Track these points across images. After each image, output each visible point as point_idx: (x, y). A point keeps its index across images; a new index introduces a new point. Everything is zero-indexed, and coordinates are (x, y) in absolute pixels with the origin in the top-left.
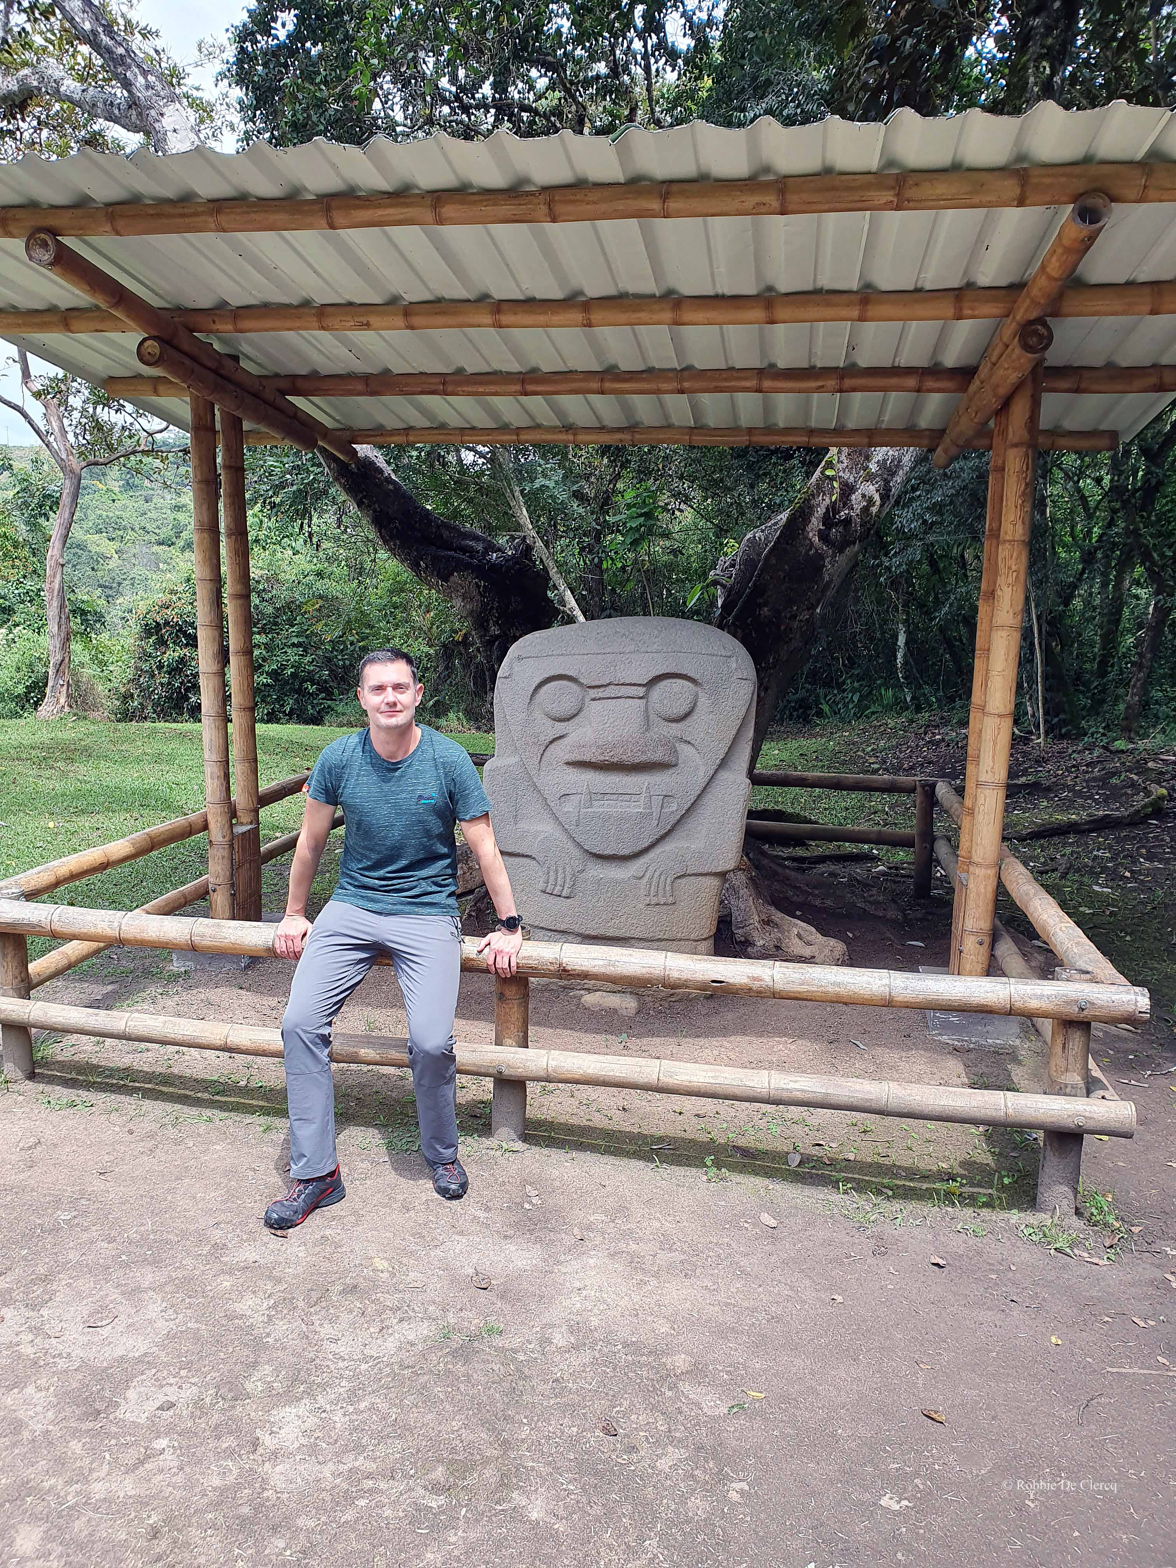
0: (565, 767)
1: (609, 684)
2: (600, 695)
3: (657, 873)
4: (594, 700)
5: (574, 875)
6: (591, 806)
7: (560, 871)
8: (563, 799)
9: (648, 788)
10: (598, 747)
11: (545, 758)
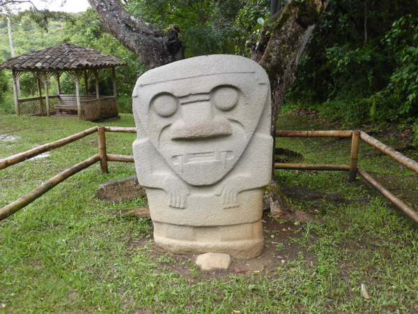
0: (172, 142)
1: (189, 95)
2: (186, 101)
3: (228, 192)
4: (183, 104)
5: (184, 197)
6: (188, 161)
7: (178, 195)
8: (173, 159)
9: (217, 149)
11: (161, 138)
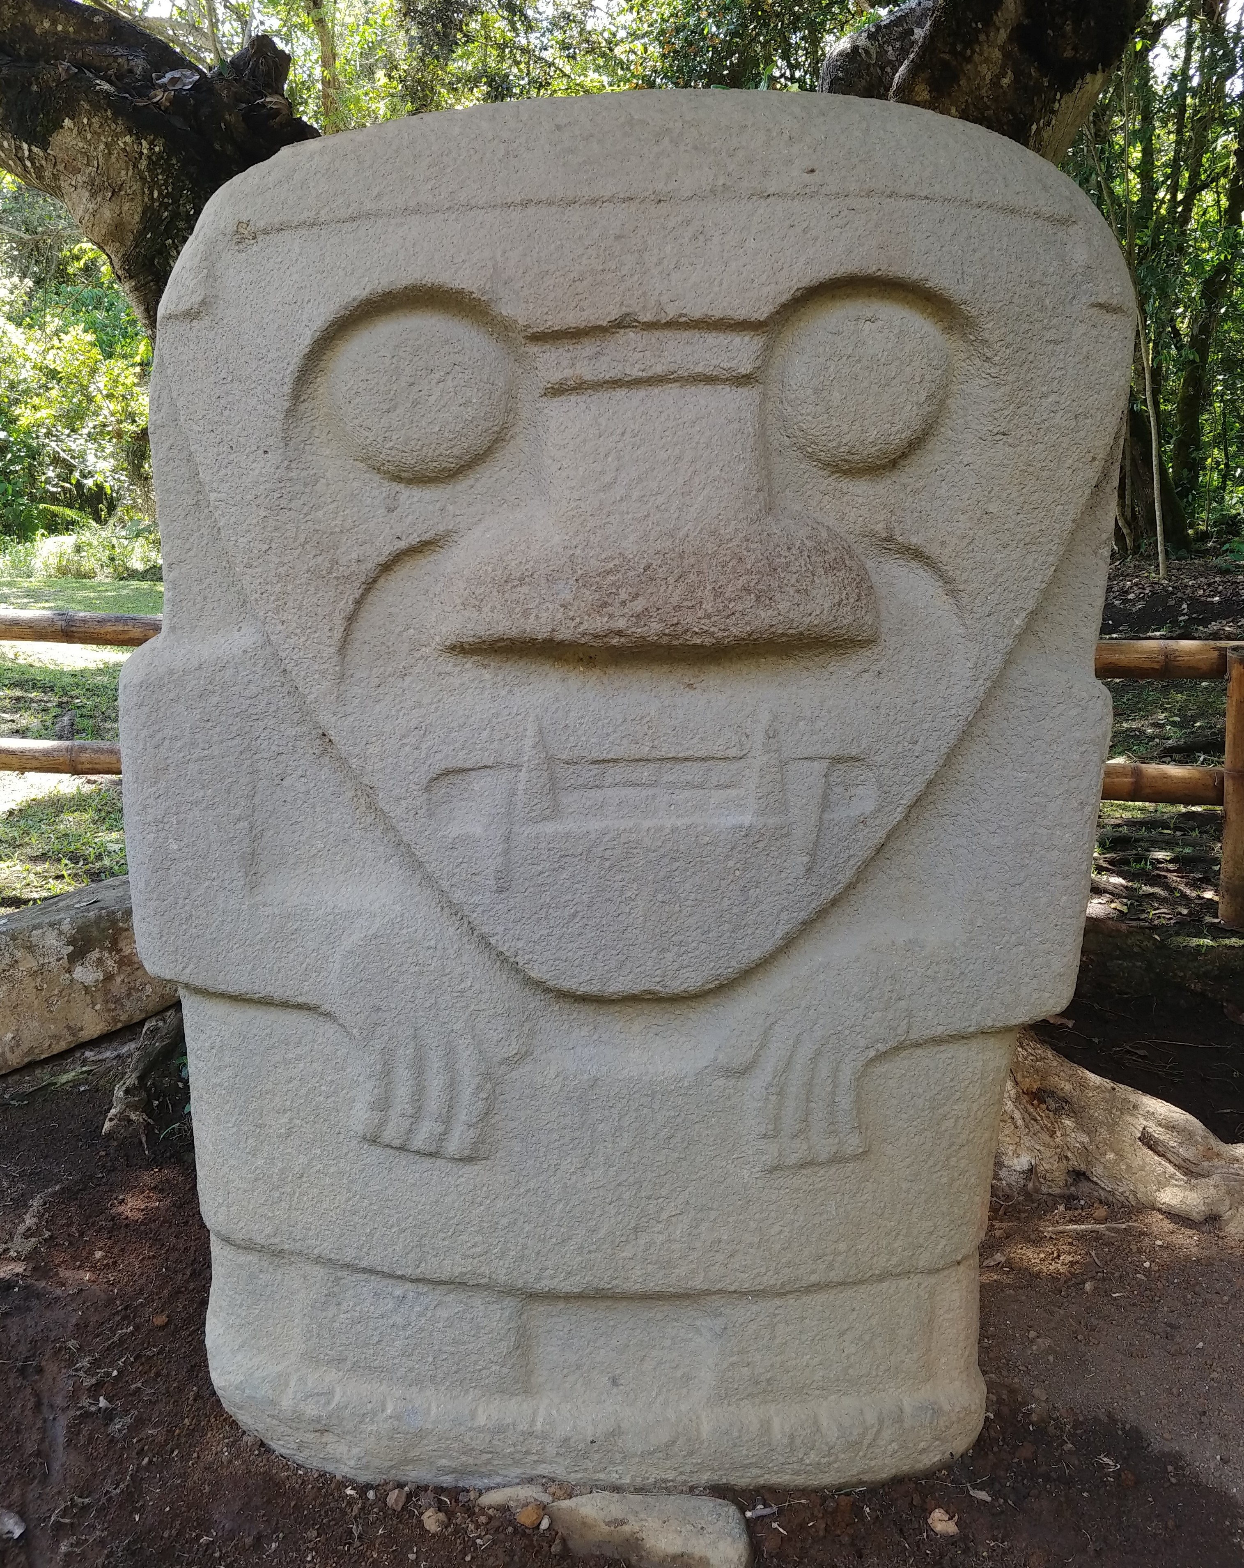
0: (448, 664)
1: (620, 324)
2: (587, 371)
3: (806, 1051)
4: (557, 390)
5: (488, 1076)
6: (555, 813)
7: (435, 1062)
8: (441, 790)
9: (771, 735)
10: (583, 581)
11: (363, 631)
